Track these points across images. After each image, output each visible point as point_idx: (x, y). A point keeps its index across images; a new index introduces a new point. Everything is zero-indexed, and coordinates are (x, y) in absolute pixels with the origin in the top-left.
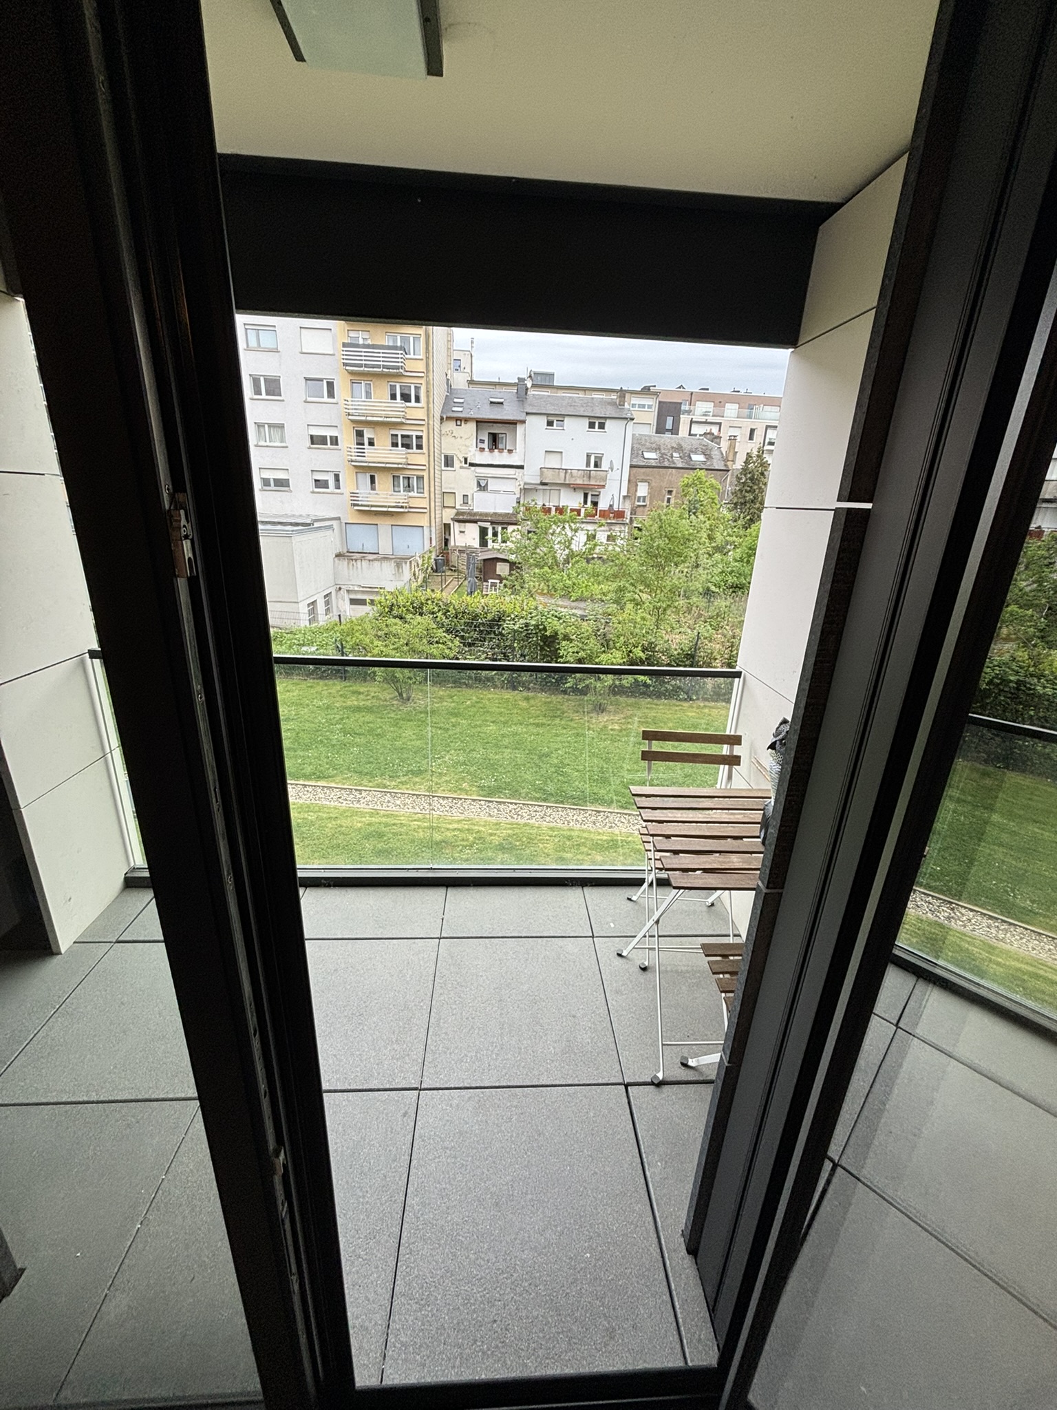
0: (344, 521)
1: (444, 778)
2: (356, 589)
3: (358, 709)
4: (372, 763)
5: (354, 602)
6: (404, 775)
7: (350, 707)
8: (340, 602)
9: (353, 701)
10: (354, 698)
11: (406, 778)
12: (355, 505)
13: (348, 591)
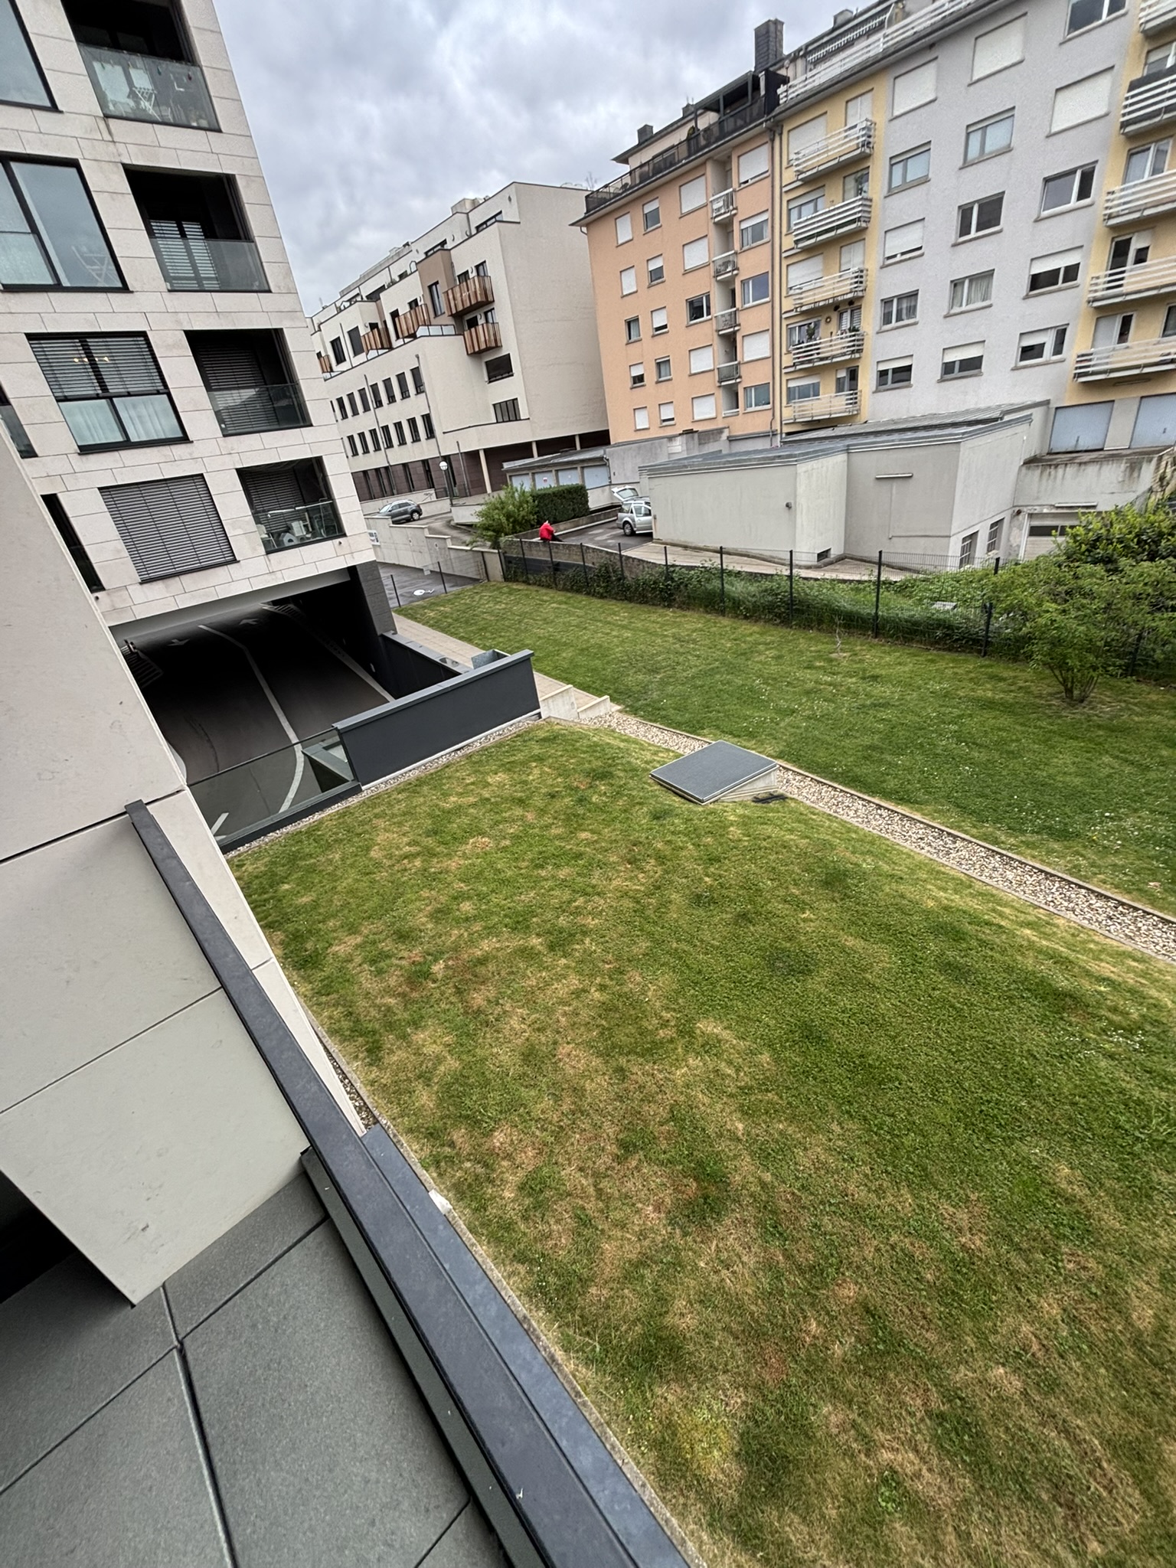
0: (1053, 405)
1: (1112, 859)
2: (1045, 511)
3: (989, 705)
4: (986, 797)
5: (1035, 531)
6: (1033, 832)
7: (978, 700)
8: (1015, 531)
9: (986, 692)
10: (988, 686)
11: (1036, 837)
12: (1080, 375)
13: (1031, 516)
